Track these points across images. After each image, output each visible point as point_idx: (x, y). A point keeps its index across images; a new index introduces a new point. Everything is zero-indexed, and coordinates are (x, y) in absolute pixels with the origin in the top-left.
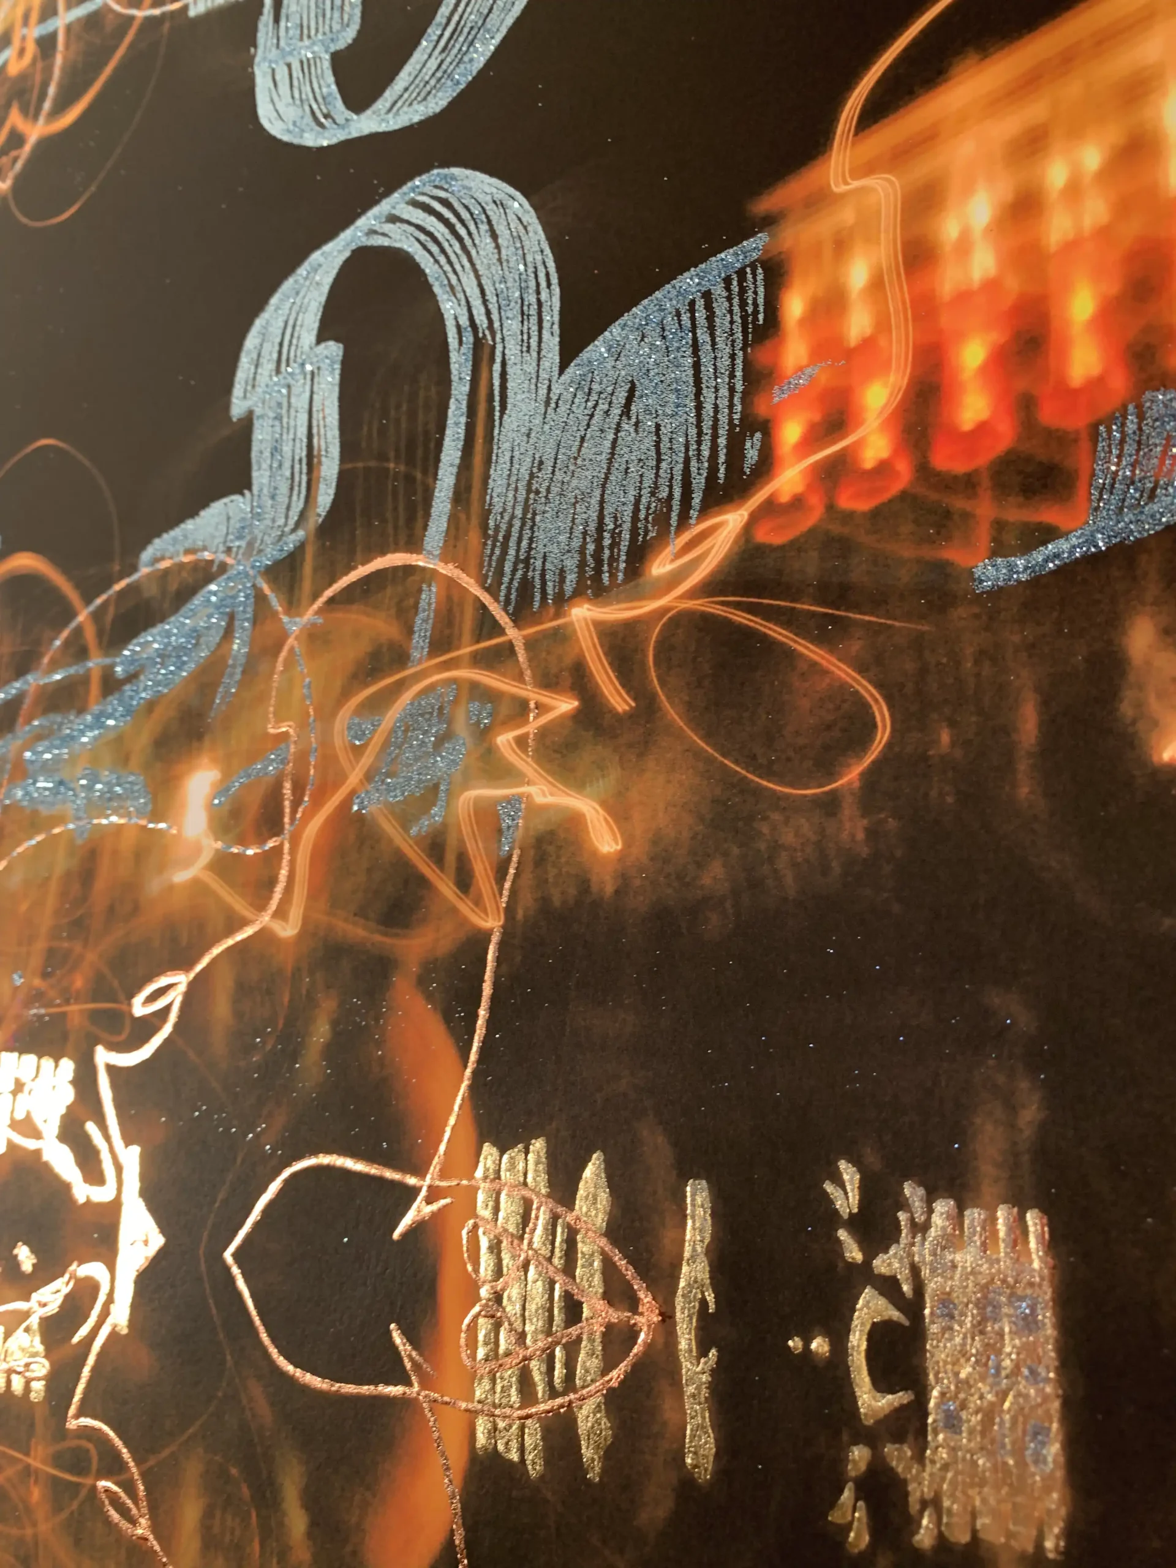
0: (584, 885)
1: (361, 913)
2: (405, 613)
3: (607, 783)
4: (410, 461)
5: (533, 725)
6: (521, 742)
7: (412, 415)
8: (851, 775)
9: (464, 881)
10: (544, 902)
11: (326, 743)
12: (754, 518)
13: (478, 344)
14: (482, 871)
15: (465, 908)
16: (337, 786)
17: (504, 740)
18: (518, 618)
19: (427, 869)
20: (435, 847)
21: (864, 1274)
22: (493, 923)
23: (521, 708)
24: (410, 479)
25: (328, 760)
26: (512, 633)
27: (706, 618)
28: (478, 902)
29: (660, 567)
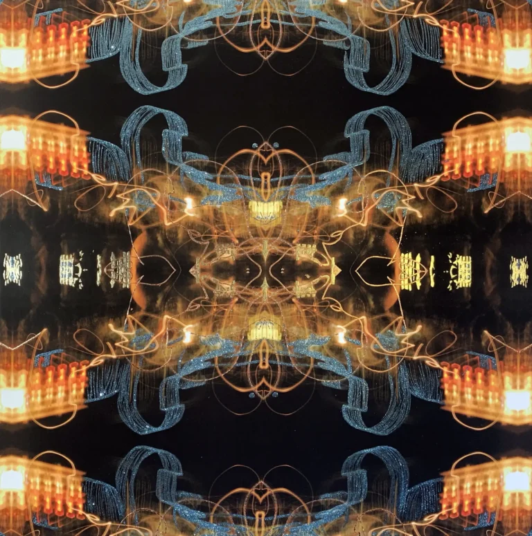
0: (417, 221)
1: (379, 223)
2: (385, 179)
3: (420, 208)
4: (385, 155)
5: (408, 199)
6: (406, 201)
7: (385, 147)
8: (453, 211)
9: (397, 219)
10: (411, 224)
11: (370, 197)
12: (441, 177)
13: (397, 140)
14: (400, 218)
15: (397, 223)
16: (373, 204)
17: (403, 201)
18: (405, 184)
19: (390, 218)
20: (392, 215)
21: (452, 264)
22: (402, 225)
23: (406, 197)
24: (385, 159)
25: (371, 200)
26: (404, 186)
27: (435, 189)
28: (399, 223)
29: (428, 181)
